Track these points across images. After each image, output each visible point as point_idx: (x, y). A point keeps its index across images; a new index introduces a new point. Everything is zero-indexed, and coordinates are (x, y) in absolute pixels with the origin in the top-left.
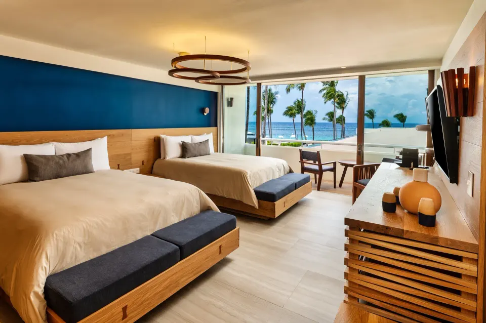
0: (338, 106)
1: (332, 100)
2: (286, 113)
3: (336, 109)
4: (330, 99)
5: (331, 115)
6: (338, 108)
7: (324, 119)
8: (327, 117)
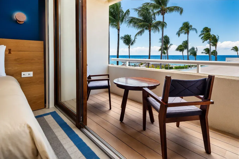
0: (212, 44)
1: (208, 41)
2: (177, 49)
3: (211, 46)
4: (207, 40)
5: (208, 50)
6: (212, 45)
7: (202, 53)
8: (204, 51)
